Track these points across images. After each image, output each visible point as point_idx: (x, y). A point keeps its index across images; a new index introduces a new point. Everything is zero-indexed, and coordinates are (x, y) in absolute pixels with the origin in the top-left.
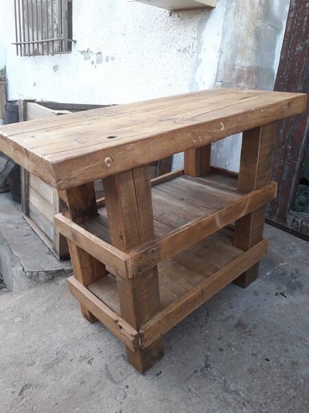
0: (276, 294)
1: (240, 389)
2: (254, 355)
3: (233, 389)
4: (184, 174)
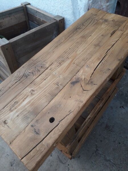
1: (111, 159)
3: (108, 159)
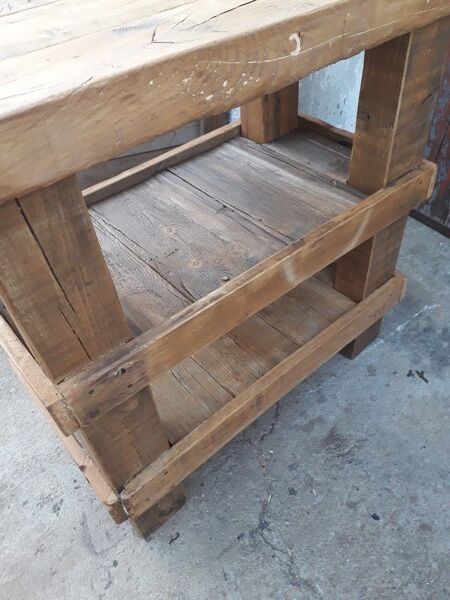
0: (409, 375)
1: (318, 579)
2: (352, 505)
3: (304, 576)
4: (241, 134)
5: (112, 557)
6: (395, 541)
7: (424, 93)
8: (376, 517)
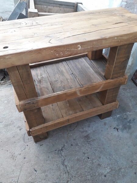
0: (114, 128)
1: (68, 166)
2: (84, 153)
4: (87, 56)
5: (28, 144)
6: (90, 165)
7: (124, 59)
8: (88, 158)
